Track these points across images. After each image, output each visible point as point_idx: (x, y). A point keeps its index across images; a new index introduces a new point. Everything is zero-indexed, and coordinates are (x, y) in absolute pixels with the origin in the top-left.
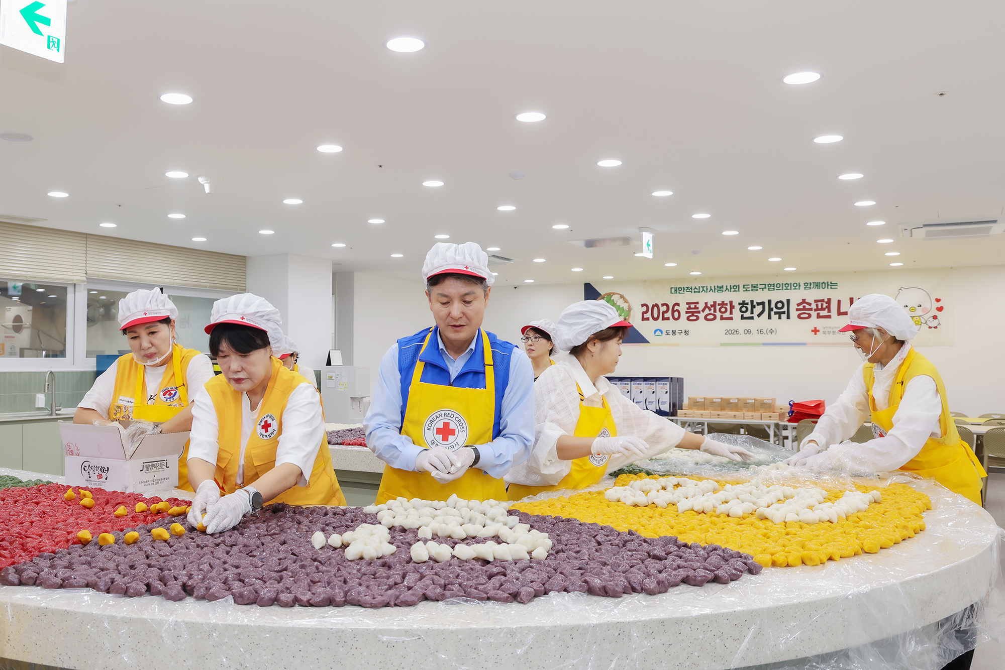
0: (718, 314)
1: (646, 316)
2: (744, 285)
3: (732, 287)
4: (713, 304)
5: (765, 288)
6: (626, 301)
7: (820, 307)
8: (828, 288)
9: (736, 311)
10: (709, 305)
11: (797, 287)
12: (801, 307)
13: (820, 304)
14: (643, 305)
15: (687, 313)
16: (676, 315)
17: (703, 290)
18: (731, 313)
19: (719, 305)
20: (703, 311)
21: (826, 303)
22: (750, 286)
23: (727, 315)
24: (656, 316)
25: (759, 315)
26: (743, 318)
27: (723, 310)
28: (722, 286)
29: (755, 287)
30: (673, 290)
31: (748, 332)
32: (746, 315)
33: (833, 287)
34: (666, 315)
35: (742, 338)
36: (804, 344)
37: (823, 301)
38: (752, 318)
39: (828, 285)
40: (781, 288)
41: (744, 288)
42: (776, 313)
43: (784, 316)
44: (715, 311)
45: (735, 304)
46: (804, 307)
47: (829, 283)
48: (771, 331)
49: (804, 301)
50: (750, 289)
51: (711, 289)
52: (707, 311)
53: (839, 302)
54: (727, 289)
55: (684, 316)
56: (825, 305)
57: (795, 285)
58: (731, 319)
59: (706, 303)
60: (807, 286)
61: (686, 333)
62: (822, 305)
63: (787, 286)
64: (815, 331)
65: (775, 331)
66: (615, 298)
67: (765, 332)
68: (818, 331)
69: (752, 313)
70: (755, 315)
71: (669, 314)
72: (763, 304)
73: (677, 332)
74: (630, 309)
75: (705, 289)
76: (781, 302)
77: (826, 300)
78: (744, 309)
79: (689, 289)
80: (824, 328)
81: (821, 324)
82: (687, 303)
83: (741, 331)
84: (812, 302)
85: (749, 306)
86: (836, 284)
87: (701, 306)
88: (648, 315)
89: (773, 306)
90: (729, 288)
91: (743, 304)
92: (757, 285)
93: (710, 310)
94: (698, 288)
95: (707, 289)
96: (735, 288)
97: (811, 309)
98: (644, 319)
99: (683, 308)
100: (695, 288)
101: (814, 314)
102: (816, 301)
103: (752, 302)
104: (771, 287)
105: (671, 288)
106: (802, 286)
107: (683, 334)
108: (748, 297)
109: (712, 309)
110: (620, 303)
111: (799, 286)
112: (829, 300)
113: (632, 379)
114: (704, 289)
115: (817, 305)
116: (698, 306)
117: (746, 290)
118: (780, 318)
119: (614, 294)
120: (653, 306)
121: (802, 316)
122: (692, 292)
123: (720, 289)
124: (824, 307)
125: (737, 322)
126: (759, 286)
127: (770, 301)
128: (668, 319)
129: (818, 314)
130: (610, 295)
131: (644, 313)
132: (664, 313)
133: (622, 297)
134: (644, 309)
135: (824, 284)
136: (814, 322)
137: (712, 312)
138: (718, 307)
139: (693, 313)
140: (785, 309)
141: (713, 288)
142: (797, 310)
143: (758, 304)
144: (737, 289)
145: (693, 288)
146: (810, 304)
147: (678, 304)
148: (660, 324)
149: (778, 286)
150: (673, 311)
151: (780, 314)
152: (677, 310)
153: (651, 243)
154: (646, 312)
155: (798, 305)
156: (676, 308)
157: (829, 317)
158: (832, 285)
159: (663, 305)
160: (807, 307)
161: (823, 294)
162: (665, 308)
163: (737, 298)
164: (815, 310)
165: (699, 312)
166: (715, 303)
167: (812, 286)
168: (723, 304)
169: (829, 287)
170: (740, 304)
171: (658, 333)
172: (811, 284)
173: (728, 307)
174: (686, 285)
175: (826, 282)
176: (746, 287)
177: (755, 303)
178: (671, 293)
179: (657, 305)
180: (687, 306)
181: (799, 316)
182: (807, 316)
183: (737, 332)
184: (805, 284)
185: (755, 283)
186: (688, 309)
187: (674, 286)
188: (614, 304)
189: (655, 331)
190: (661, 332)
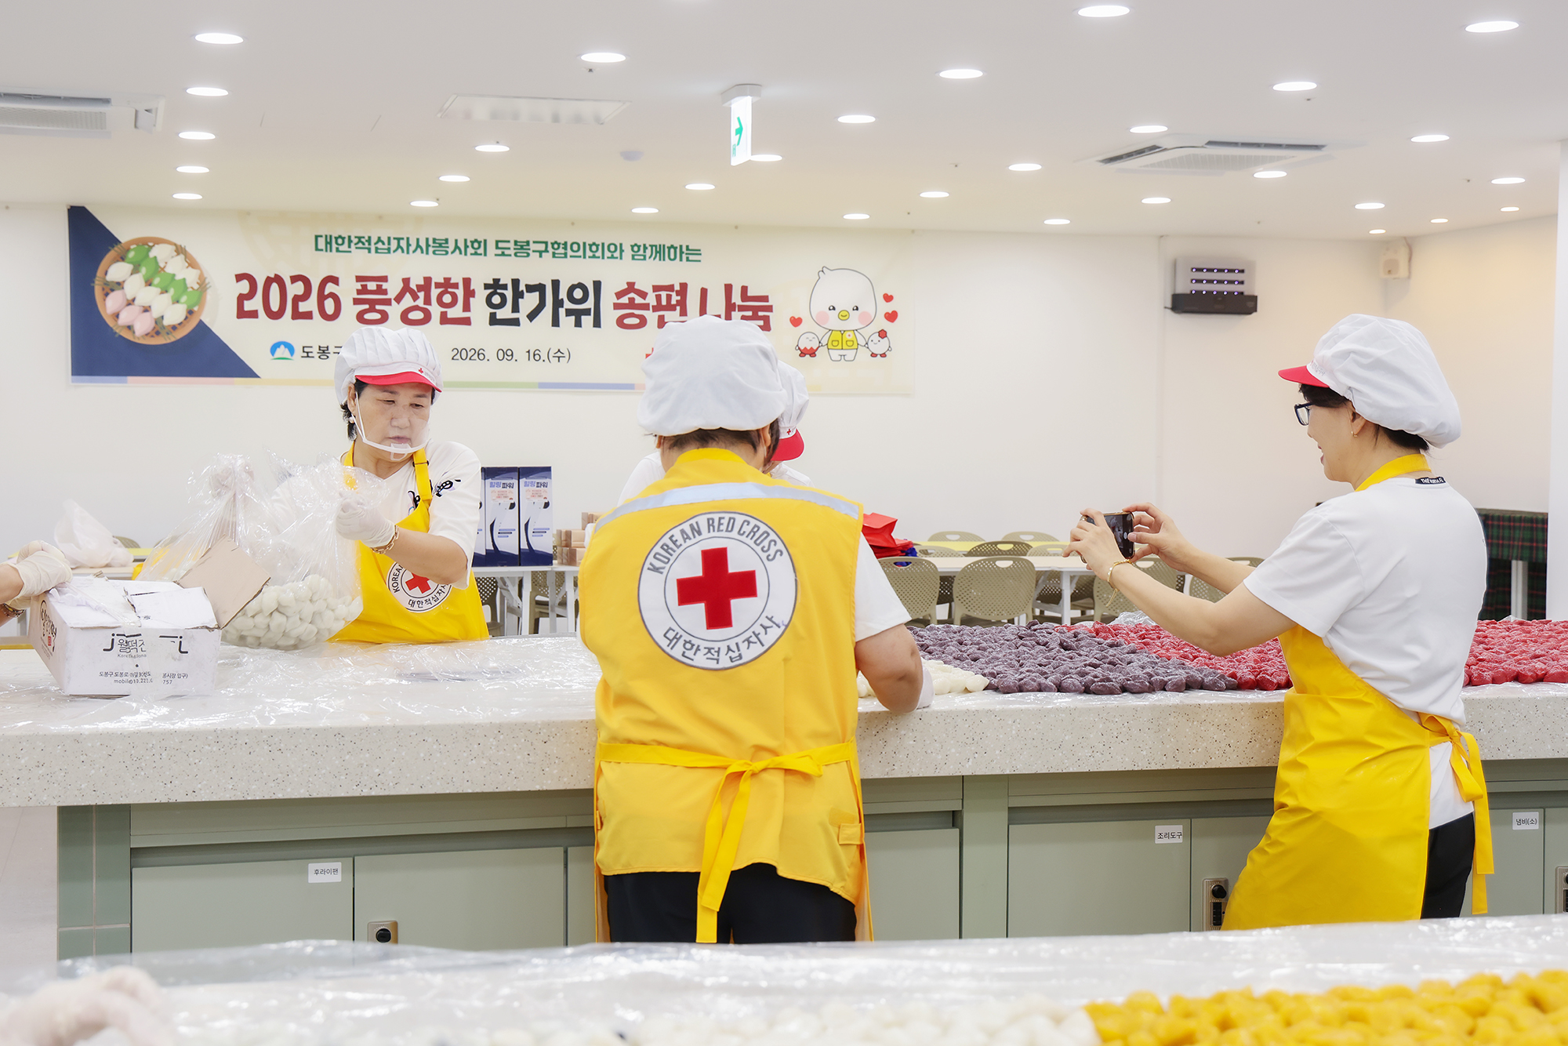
0: (435, 310)
1: (248, 306)
2: (497, 242)
3: (469, 244)
4: (422, 283)
5: (546, 251)
6: (192, 263)
7: (664, 302)
8: (681, 260)
9: (479, 303)
10: (413, 286)
11: (617, 254)
12: (625, 300)
14: (239, 278)
15: (356, 302)
16: (329, 306)
17: (399, 246)
18: (467, 307)
19: (438, 285)
20: (399, 299)
21: (678, 293)
22: (511, 245)
23: (456, 312)
24: (275, 306)
25: (532, 316)
26: (494, 321)
27: (447, 299)
28: (447, 241)
29: (522, 248)
30: (322, 243)
31: (507, 354)
32: (501, 314)
33: (691, 257)
34: (303, 307)
35: (492, 369)
36: (628, 387)
37: (670, 288)
38: (515, 322)
39: (682, 252)
40: (581, 253)
41: (497, 247)
42: (569, 312)
43: (588, 321)
44: (428, 301)
45: (477, 286)
46: (632, 300)
47: (684, 249)
48: (559, 354)
49: (631, 287)
50: (512, 252)
51: (418, 246)
52: (407, 301)
53: (704, 292)
54: (457, 247)
55: (349, 310)
56: (675, 299)
57: (612, 248)
58: (466, 321)
59: (406, 281)
62: (669, 297)
63: (593, 250)
65: (566, 354)
66: (159, 252)
67: (544, 356)
69: (516, 309)
70: (522, 315)
71: (310, 305)
72: (540, 288)
74: (203, 285)
75: (403, 244)
76: (581, 286)
77: (677, 288)
78: (496, 300)
79: (364, 243)
82: (359, 279)
83: (490, 353)
84: (649, 290)
85: (509, 293)
86: (697, 252)
87: (393, 288)
88: (255, 304)
89: (563, 295)
90: (461, 245)
91: (495, 286)
92: (528, 243)
93: (415, 297)
94: (386, 242)
95: (408, 245)
96: (477, 246)
97: (646, 307)
98: (242, 314)
99: (347, 290)
100: (379, 240)
101: (652, 317)
102: (656, 288)
103: (516, 283)
104: (559, 249)
105: (317, 237)
106: (628, 253)
108: (507, 270)
109: (421, 295)
110: (176, 267)
111: (622, 251)
112: (684, 286)
114: (402, 245)
115: (659, 298)
116: (385, 286)
117: (503, 254)
118: (578, 324)
119: (158, 241)
120: (269, 282)
121: (627, 321)
122: (369, 250)
123: (440, 246)
124: (674, 302)
125: (480, 333)
126: (533, 247)
127: (556, 284)
128: (308, 315)
129: (661, 318)
130: (146, 243)
131: (242, 299)
132: (297, 299)
133: (180, 250)
134: (244, 287)
135: (672, 250)
137: (420, 302)
138: (435, 292)
139: (372, 303)
140: (590, 304)
141: (423, 244)
142: (617, 306)
143: (531, 288)
144: (481, 251)
145: (374, 240)
146: (643, 295)
147: (334, 280)
148: (286, 328)
149: (575, 247)
150: (322, 298)
151: (578, 315)
152: (333, 296)
154: (251, 295)
155: (619, 295)
156: (330, 288)
158: (689, 254)
159: (295, 279)
160: (639, 300)
161: (671, 272)
162: (298, 288)
163: (482, 270)
164: (655, 309)
165: (388, 302)
166: (428, 280)
167: (648, 252)
168: (447, 285)
169: (684, 256)
170: (487, 286)
171: (282, 351)
172: (645, 248)
173: (460, 292)
174: (355, 233)
175: (677, 245)
176: (501, 245)
177: (522, 287)
178: (317, 249)
179: (278, 279)
180: (359, 286)
181: (620, 322)
182: (636, 321)
183: (479, 354)
184: (632, 247)
185: (522, 238)
186: (359, 292)
187: (323, 231)
188: (158, 270)
189: (274, 348)
190: (291, 348)
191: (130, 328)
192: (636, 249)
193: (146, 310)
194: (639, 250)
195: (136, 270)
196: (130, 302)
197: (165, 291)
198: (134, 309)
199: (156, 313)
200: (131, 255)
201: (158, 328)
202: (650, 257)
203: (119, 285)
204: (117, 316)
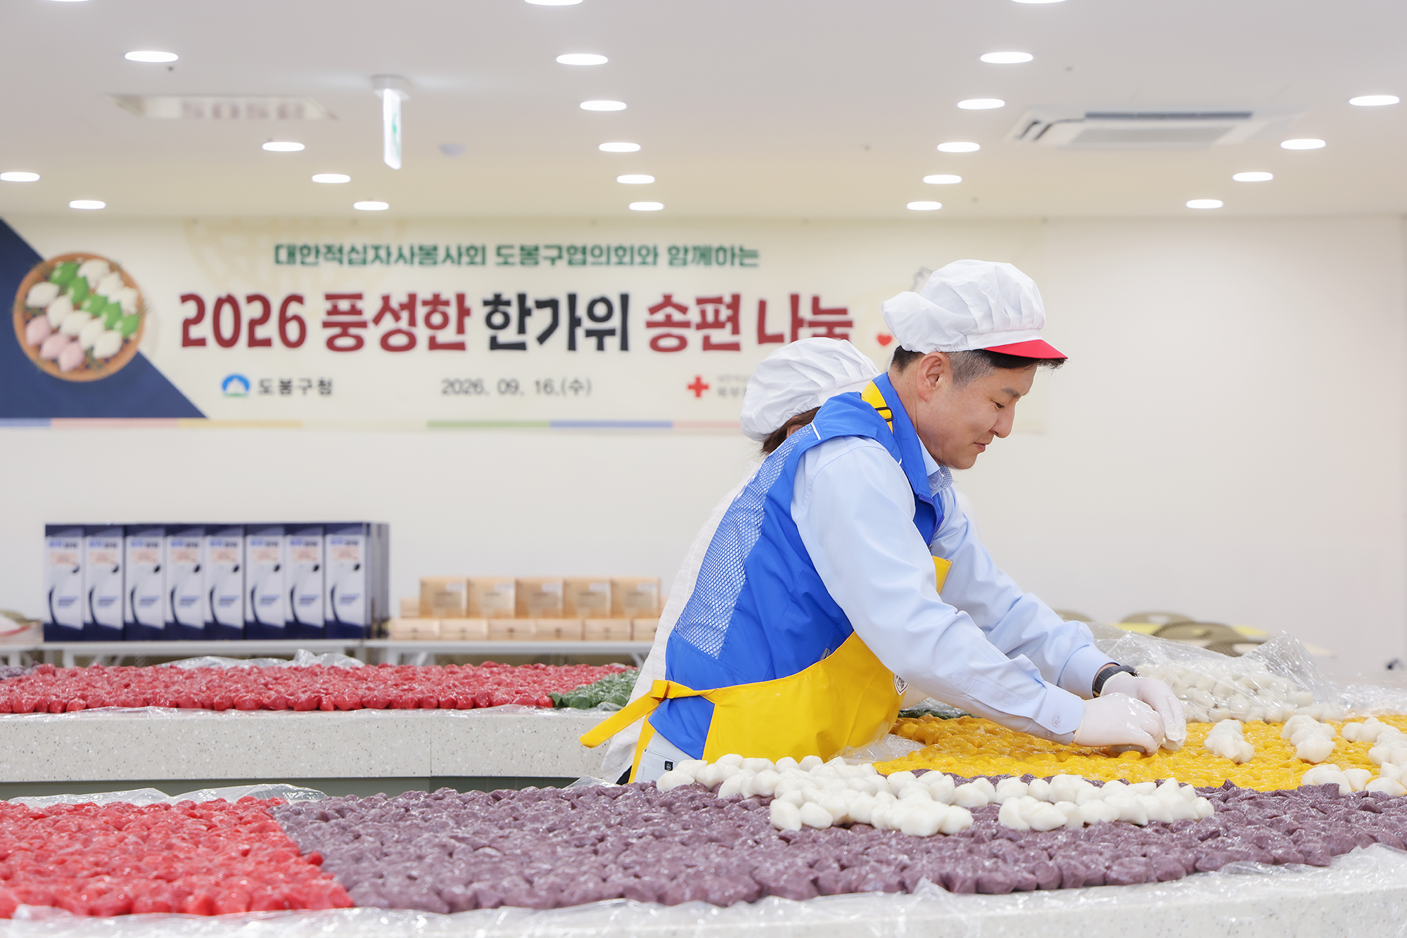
0: (422, 333)
1: (195, 332)
2: (499, 249)
3: (463, 251)
4: (406, 300)
5: (560, 257)
6: (128, 282)
7: (710, 318)
8: (732, 264)
9: (475, 323)
10: (394, 304)
11: (650, 259)
12: (659, 316)
13: (710, 309)
14: (185, 298)
15: (326, 325)
16: (293, 331)
17: (377, 257)
18: (461, 329)
19: (425, 303)
20: (377, 320)
21: (729, 307)
22: (517, 251)
23: (448, 335)
24: (227, 332)
25: (542, 339)
26: (495, 345)
27: (437, 319)
28: (435, 248)
29: (530, 255)
30: (283, 255)
31: (510, 387)
32: (503, 337)
33: (747, 261)
34: (261, 332)
35: (491, 405)
36: (666, 425)
37: (719, 300)
38: (521, 346)
39: (733, 255)
40: (604, 259)
41: (499, 254)
42: (589, 333)
43: (612, 343)
44: (412, 322)
45: (474, 303)
46: (669, 317)
47: (737, 251)
48: (576, 385)
49: (668, 301)
50: (517, 259)
51: (401, 256)
52: (388, 323)
53: (762, 306)
54: (448, 256)
55: (317, 335)
56: (725, 313)
57: (644, 252)
58: (460, 346)
59: (386, 299)
60: (677, 255)
61: (325, 387)
62: (717, 312)
63: (622, 255)
64: (698, 387)
65: (585, 384)
66: (89, 270)
67: (557, 387)
68: (706, 387)
69: (522, 329)
70: (530, 338)
71: (269, 330)
72: (553, 304)
73: (295, 383)
74: (142, 308)
75: (383, 253)
76: (604, 300)
77: (728, 299)
78: (498, 319)
79: (333, 253)
80: (721, 379)
81: (713, 366)
82: (329, 297)
83: (490, 385)
84: (691, 303)
85: (513, 311)
86: (754, 254)
87: (370, 307)
88: (203, 330)
89: (581, 311)
90: (454, 253)
91: (497, 302)
92: (536, 249)
93: (397, 318)
94: (361, 251)
95: (389, 254)
96: (473, 254)
97: (686, 325)
98: (187, 342)
99: (314, 311)
100: (353, 250)
101: (694, 338)
102: (700, 301)
103: (522, 298)
104: (577, 255)
105: (278, 248)
106: (664, 257)
107: (314, 392)
108: (510, 282)
109: (405, 315)
110: (109, 288)
111: (656, 255)
112: (736, 299)
113: (249, 530)
114: (382, 255)
115: (703, 313)
116: (360, 305)
117: (506, 263)
118: (600, 347)
119: (88, 257)
120: (220, 303)
121: (664, 343)
122: (341, 262)
123: (428, 254)
124: (723, 318)
125: (478, 359)
126: (543, 253)
127: (572, 299)
128: (267, 343)
129: (706, 340)
130: (73, 261)
131: (187, 324)
132: (253, 324)
133: (114, 267)
134: (191, 309)
135: (721, 255)
136: (694, 361)
137: (404, 324)
138: (421, 312)
139: (345, 327)
140: (615, 322)
141: (406, 253)
142: (650, 325)
143: (540, 304)
144: (478, 259)
145: (347, 249)
146: (683, 310)
147: (298, 299)
148: (242, 358)
149: (597, 252)
150: (283, 320)
151: (600, 336)
152: (297, 318)
154: (198, 319)
155: (653, 310)
156: (293, 309)
157: (735, 347)
158: (743, 256)
159: (251, 299)
160: (677, 316)
161: (720, 281)
162: (255, 310)
163: (478, 284)
164: (700, 327)
165: (363, 325)
166: (412, 297)
167: (690, 256)
168: (436, 302)
169: (737, 261)
170: (486, 303)
171: (235, 386)
172: (686, 251)
173: (452, 311)
174: (323, 240)
175: (727, 245)
176: (504, 251)
177: (530, 303)
178: (278, 261)
179: (231, 300)
180: (328, 305)
181: (654, 344)
182: (673, 342)
183: (476, 386)
184: (670, 250)
185: (530, 242)
186: (329, 313)
187: (286, 240)
188: (87, 291)
189: (226, 384)
190: (246, 384)
191: (55, 361)
192: (674, 252)
193: (74, 339)
194: (677, 254)
195: (62, 292)
196: (55, 331)
197: (95, 316)
198: (58, 340)
199: (85, 342)
200: (57, 274)
201: (88, 360)
202: (693, 261)
203: (42, 311)
204: (39, 347)
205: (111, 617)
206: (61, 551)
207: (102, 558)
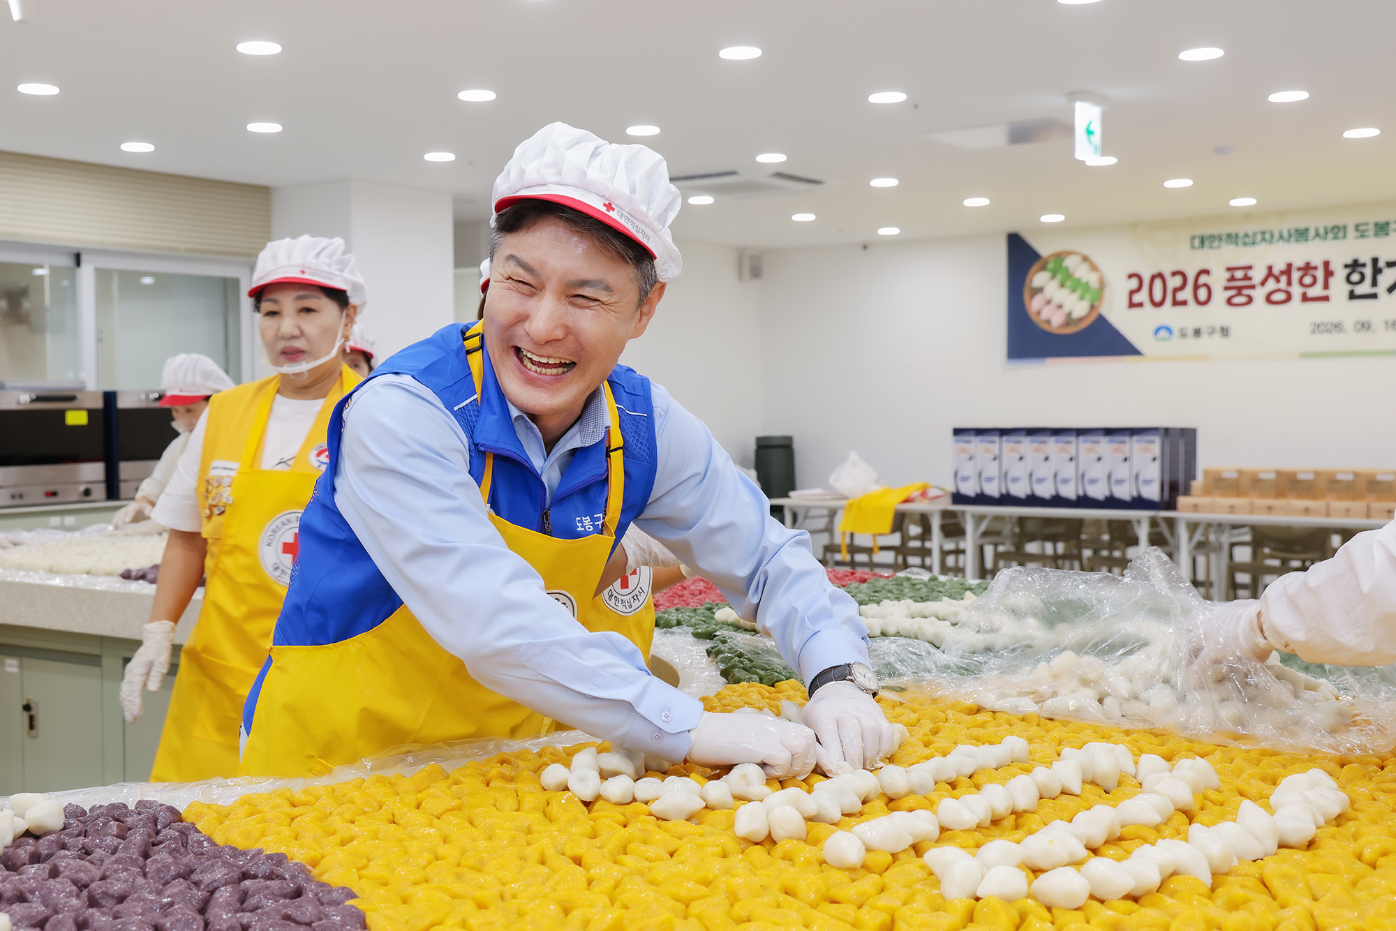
0: (1296, 291)
1: (1137, 298)
2: (1357, 226)
3: (1329, 230)
4: (1284, 268)
6: (1094, 268)
9: (1338, 281)
10: (1276, 271)
14: (1130, 276)
15: (1227, 288)
16: (1202, 294)
17: (1263, 239)
18: (1326, 286)
19: (1299, 269)
20: (1263, 283)
22: (1371, 227)
23: (1317, 291)
24: (1158, 297)
25: (1390, 290)
26: (1352, 296)
28: (1307, 230)
29: (1382, 228)
30: (1197, 242)
31: (1365, 326)
32: (1360, 290)
34: (1181, 296)
35: (1349, 340)
38: (1374, 296)
41: (1357, 230)
44: (1289, 283)
45: (1337, 267)
50: (1371, 233)
51: (1281, 236)
52: (1271, 285)
54: (1317, 234)
55: (1220, 295)
58: (1326, 298)
59: (1270, 268)
61: (1225, 331)
66: (1070, 262)
69: (1374, 283)
70: (1381, 289)
71: (1186, 294)
73: (1204, 330)
74: (1102, 284)
75: (1268, 236)
78: (1355, 277)
79: (1232, 238)
82: (1229, 269)
83: (1348, 325)
85: (1368, 271)
87: (1258, 274)
88: (1142, 297)
90: (1322, 231)
91: (1355, 265)
92: (1388, 224)
93: (1278, 281)
94: (1252, 236)
95: (1272, 237)
96: (1337, 232)
98: (1132, 305)
99: (1218, 280)
100: (1246, 235)
103: (1375, 261)
105: (1193, 238)
107: (1217, 336)
108: (1364, 250)
109: (1284, 279)
110: (1082, 272)
114: (1267, 237)
116: (1250, 273)
117: (1362, 236)
119: (1069, 253)
120: (1153, 278)
122: (1237, 244)
123: (1301, 235)
125: (1339, 307)
126: (1392, 226)
128: (1185, 303)
130: (1060, 256)
131: (1132, 293)
132: (1176, 290)
133: (1086, 259)
134: (1134, 283)
137: (1283, 284)
138: (1296, 275)
139: (1239, 290)
141: (1285, 234)
143: (1390, 264)
144: (1341, 235)
145: (1241, 235)
147: (1207, 272)
148: (1168, 314)
150: (1196, 287)
152: (1206, 285)
153: (1097, 128)
154: (1139, 289)
156: (1203, 279)
159: (1174, 274)
162: (1177, 281)
163: (1339, 253)
165: (1253, 287)
166: (1290, 266)
168: (1307, 268)
170: (1346, 266)
171: (1163, 333)
173: (1320, 274)
174: (1225, 230)
176: (1361, 228)
177: (1381, 264)
178: (1193, 247)
179: (1160, 275)
180: (1228, 275)
183: (1337, 327)
185: (1381, 219)
186: (1229, 280)
187: (1199, 232)
188: (1068, 275)
189: (1157, 330)
190: (1169, 330)
191: (1048, 322)
193: (1060, 307)
195: (1053, 277)
196: (1049, 302)
197: (1074, 291)
198: (1051, 308)
199: (1067, 309)
200: (1050, 266)
201: (1069, 320)
203: (1040, 290)
204: (1039, 313)
205: (993, 490)
206: (962, 445)
207: (987, 451)
